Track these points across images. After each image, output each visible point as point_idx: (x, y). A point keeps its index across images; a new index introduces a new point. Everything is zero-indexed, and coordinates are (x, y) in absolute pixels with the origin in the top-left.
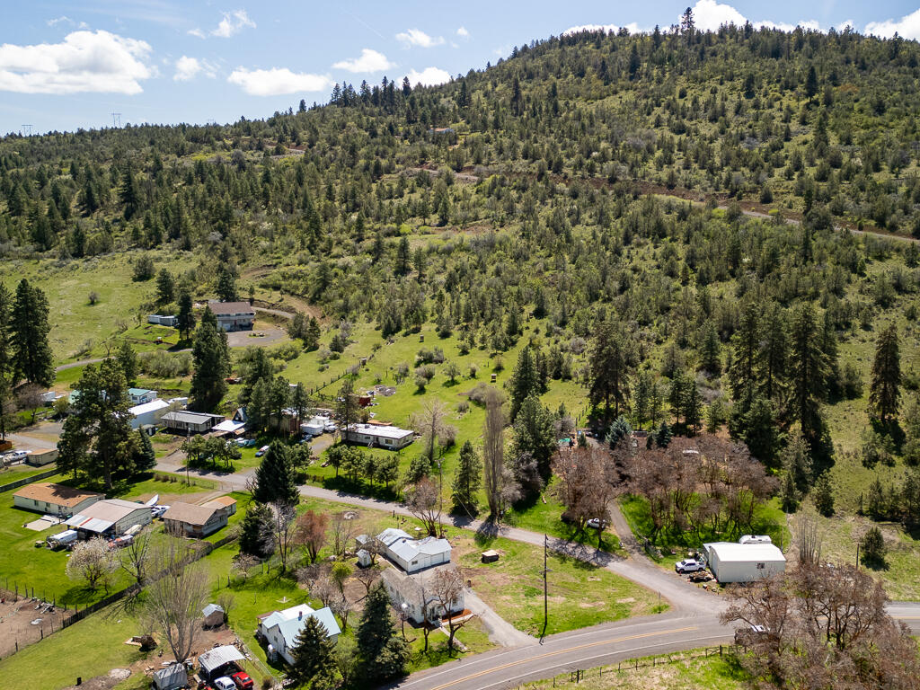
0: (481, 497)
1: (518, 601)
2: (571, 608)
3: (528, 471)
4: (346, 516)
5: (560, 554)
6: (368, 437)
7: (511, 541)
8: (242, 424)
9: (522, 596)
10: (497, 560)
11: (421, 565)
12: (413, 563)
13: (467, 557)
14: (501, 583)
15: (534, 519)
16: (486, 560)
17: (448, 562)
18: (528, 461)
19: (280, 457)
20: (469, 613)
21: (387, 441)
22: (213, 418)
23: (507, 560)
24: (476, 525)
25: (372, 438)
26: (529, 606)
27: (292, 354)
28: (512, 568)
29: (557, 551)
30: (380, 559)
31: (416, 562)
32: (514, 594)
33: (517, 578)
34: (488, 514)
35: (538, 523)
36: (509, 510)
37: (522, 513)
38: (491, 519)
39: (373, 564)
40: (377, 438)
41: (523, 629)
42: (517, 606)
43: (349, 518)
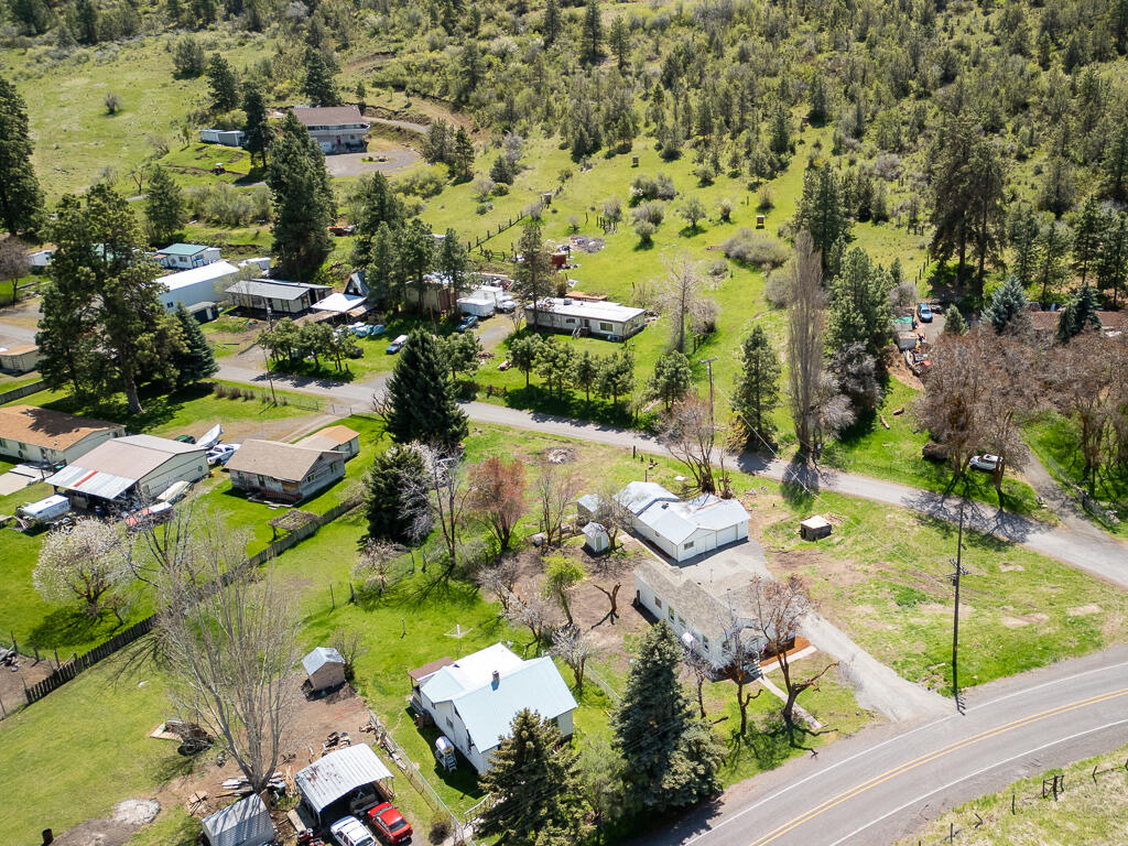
0: (781, 420)
1: (887, 615)
2: (988, 629)
3: (860, 376)
4: (551, 457)
5: (937, 522)
6: (571, 319)
7: (843, 497)
8: (360, 300)
9: (892, 605)
10: (829, 534)
11: (699, 548)
12: (686, 546)
13: (775, 528)
14: (847, 578)
15: (874, 456)
16: (807, 534)
17: (745, 540)
19: (428, 358)
20: (806, 644)
21: (603, 327)
22: (312, 291)
23: (848, 533)
24: (778, 468)
25: (577, 321)
26: (912, 627)
27: (432, 187)
28: (859, 548)
29: (930, 515)
30: (623, 538)
31: (691, 544)
32: (876, 602)
33: (872, 568)
34: (795, 448)
35: (883, 463)
36: (829, 441)
37: (852, 446)
38: (800, 459)
39: (613, 547)
40: (586, 321)
41: (913, 678)
42: (890, 627)
43: (558, 460)
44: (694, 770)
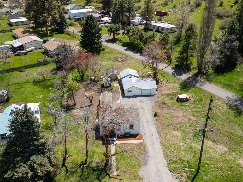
1: (184, 139)
2: (229, 161)
5: (237, 109)
6: (154, 26)
7: (203, 91)
9: (190, 136)
10: (187, 101)
11: (134, 93)
12: (128, 91)
13: (168, 95)
14: (179, 120)
15: (226, 80)
16: (180, 100)
17: (153, 95)
18: (232, 41)
20: (141, 138)
21: (162, 29)
23: (193, 103)
25: (156, 27)
26: (191, 147)
28: (194, 110)
29: (236, 106)
31: (131, 91)
32: (185, 132)
33: (193, 119)
34: (196, 71)
35: (228, 83)
36: (211, 71)
37: (219, 75)
38: (196, 75)
39: (110, 86)
40: (158, 27)
42: (181, 144)
43: (120, 60)
44: (27, 173)
